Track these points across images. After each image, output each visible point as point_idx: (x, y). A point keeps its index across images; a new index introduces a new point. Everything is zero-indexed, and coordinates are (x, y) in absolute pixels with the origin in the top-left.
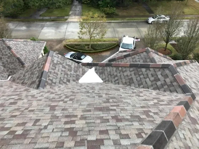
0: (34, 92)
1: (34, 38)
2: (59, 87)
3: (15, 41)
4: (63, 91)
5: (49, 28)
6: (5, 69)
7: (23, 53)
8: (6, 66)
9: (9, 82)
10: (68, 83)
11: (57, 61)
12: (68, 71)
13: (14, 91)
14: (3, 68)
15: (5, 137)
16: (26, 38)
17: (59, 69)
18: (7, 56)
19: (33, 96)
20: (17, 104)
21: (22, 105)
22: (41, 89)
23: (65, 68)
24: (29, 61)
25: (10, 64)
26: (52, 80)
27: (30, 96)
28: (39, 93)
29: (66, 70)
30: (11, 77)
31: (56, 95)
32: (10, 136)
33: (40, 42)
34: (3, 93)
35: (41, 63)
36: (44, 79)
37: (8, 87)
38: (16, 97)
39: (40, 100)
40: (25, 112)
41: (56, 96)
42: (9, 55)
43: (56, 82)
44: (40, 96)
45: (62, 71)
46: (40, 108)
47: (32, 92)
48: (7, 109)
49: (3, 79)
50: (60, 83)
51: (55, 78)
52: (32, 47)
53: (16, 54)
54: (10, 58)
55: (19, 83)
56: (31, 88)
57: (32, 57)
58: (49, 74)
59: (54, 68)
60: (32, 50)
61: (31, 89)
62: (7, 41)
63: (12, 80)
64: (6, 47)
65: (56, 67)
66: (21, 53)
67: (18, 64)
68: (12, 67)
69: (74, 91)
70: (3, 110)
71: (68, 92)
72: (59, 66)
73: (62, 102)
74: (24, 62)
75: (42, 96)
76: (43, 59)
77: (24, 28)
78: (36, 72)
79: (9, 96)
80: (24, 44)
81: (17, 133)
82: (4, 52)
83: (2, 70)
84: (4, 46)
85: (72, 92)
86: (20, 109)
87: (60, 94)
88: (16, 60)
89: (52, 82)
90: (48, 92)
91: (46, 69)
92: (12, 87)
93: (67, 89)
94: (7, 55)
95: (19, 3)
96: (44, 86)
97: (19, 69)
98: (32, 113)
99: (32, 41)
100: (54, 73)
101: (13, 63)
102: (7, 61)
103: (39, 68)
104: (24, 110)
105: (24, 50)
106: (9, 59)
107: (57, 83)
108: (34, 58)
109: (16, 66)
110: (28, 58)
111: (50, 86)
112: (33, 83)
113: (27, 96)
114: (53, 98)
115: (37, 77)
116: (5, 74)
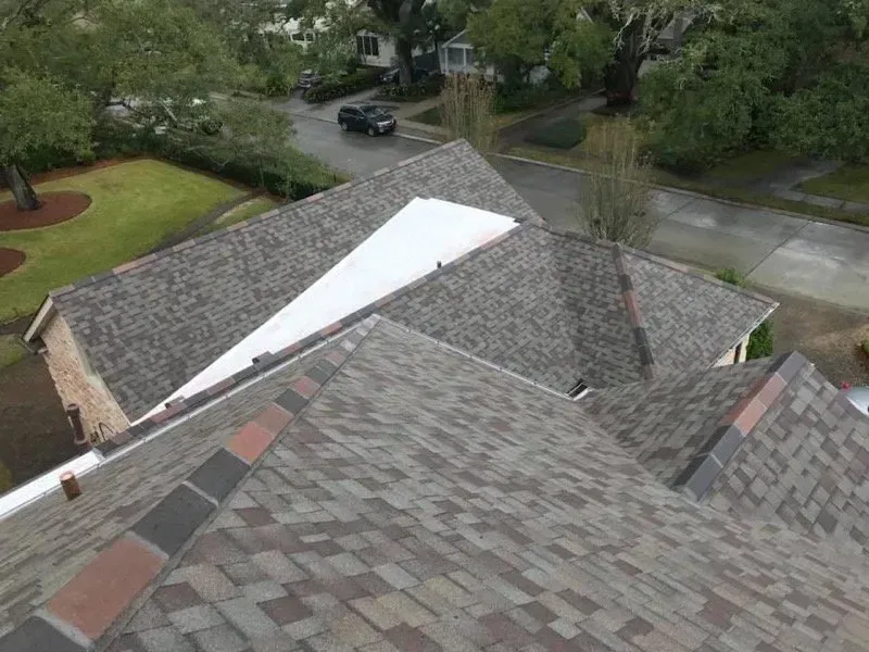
0: (657, 493)
1: (731, 272)
2: (773, 529)
3: (654, 265)
4: (787, 561)
5: (813, 248)
6: (577, 353)
7: (666, 318)
8: (585, 344)
9: (576, 408)
10: (819, 530)
11: (809, 407)
12: (846, 473)
13: (584, 451)
14: (571, 347)
15: (514, 615)
16: (700, 265)
17: (801, 447)
18: (604, 311)
19: (648, 510)
20: (583, 511)
21: (600, 525)
22: (689, 497)
23: (835, 455)
24: (674, 355)
25: (601, 343)
26: (748, 483)
27: (639, 502)
28: (677, 510)
29: (833, 464)
30: (589, 395)
31: (745, 555)
32: (530, 619)
33: (753, 298)
34: (547, 440)
35: (728, 388)
36: (717, 460)
37: (569, 429)
38: (588, 482)
39: (674, 544)
40: (602, 559)
41: (745, 560)
42: (613, 308)
43: (763, 498)
44: (674, 525)
45: (814, 460)
46: (663, 578)
47: (647, 489)
48: (548, 511)
49: (556, 384)
50: (779, 511)
51: (765, 479)
52: (711, 305)
53: (639, 313)
54: (612, 321)
55: (610, 429)
56: (649, 470)
57: (693, 348)
58: (747, 447)
59: (781, 432)
60: (704, 319)
61: (647, 474)
62: (629, 257)
63: (588, 406)
64: (616, 278)
65: (789, 433)
66: (659, 315)
67: (628, 352)
68: (604, 354)
69: (844, 590)
70: (533, 504)
71: (807, 576)
72: (809, 434)
73: (771, 610)
74: (653, 355)
75: (683, 526)
76: (747, 374)
77: (706, 222)
78: (694, 417)
79: (563, 461)
80: (685, 283)
81: (556, 626)
82: (602, 292)
83: (567, 351)
84: (612, 270)
85: (829, 585)
86: (589, 534)
87: (767, 562)
88: (627, 336)
89: (747, 491)
90: (715, 524)
91: (744, 423)
92: (580, 433)
93: (807, 557)
94: (605, 305)
95: (733, 124)
96: (705, 492)
97: (623, 371)
98: (630, 580)
99: (721, 282)
100: (774, 454)
101: (613, 342)
102: (596, 327)
103: (712, 403)
104: (603, 548)
105: (673, 308)
106: (606, 324)
107: (765, 505)
108: (697, 354)
109: (619, 356)
110: (678, 345)
111: (730, 504)
112: (666, 454)
113: (625, 497)
114: (729, 565)
115: (692, 441)
116: (567, 372)
